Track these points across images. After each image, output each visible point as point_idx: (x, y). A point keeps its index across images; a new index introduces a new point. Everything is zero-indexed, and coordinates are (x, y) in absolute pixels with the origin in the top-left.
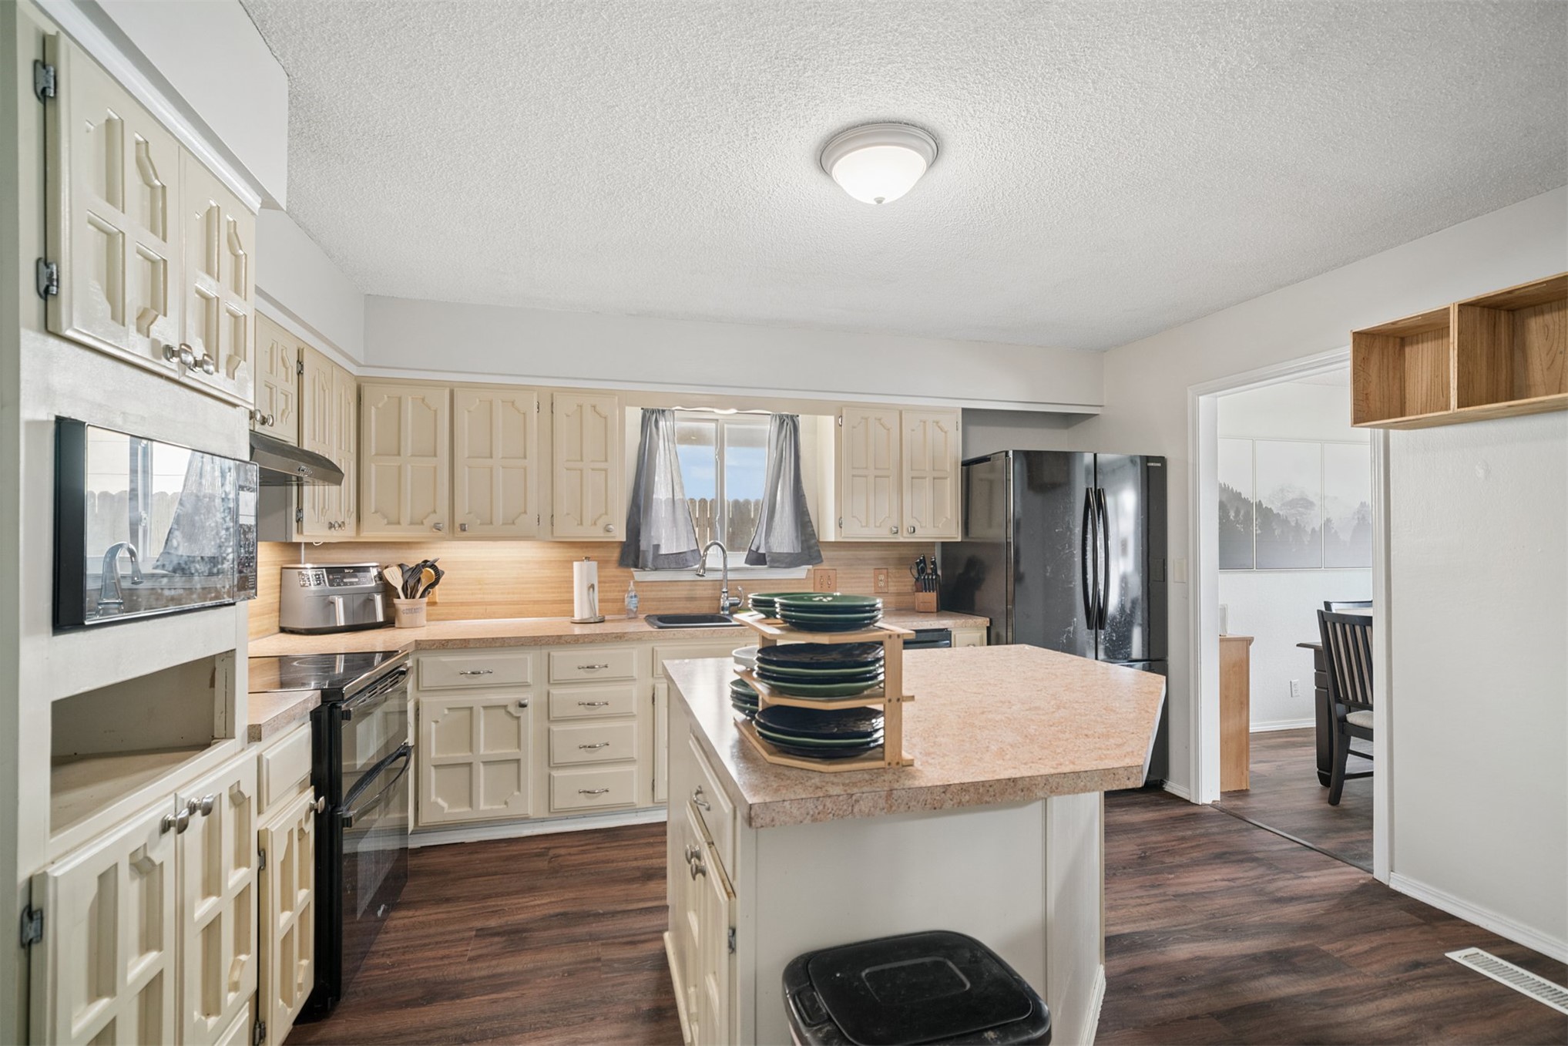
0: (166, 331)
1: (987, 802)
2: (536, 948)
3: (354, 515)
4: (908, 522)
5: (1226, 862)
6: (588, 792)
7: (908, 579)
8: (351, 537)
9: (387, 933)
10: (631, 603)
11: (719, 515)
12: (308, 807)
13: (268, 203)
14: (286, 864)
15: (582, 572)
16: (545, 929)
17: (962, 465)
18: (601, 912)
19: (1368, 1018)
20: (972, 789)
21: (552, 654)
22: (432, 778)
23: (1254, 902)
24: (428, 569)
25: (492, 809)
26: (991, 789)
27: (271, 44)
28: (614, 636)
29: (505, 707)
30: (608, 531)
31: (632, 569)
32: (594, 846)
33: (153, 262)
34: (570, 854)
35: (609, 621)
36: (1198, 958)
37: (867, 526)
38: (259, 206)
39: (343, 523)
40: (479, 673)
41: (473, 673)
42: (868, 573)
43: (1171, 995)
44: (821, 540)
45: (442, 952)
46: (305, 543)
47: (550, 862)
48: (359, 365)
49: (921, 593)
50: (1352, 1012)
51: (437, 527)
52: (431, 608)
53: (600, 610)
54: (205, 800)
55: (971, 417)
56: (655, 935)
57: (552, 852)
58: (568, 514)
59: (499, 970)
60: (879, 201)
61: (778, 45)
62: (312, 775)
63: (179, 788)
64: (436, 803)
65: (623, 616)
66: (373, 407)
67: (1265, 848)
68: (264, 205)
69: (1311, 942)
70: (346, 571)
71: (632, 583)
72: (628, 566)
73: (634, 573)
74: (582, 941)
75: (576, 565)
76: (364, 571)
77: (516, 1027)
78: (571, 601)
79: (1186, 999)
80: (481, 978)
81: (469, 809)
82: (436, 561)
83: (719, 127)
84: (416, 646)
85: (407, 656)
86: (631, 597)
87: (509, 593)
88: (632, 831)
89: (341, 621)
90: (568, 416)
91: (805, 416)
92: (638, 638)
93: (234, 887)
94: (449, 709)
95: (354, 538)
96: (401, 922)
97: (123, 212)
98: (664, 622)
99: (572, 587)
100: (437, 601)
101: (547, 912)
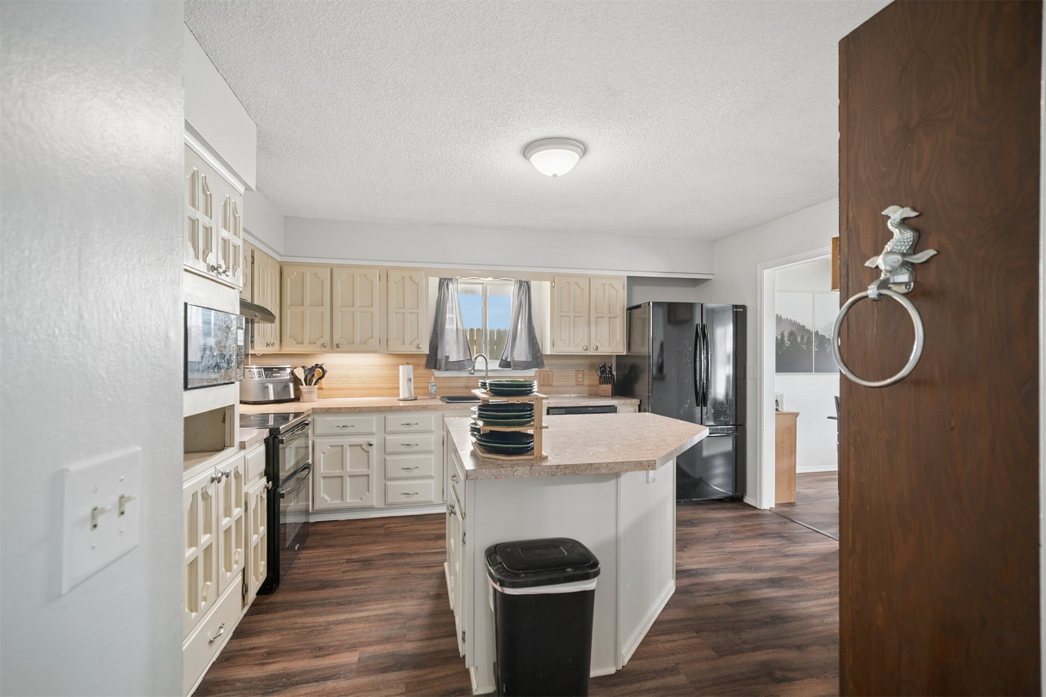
0: (212, 259)
1: (578, 474)
2: (376, 568)
3: (279, 339)
4: (594, 343)
5: (764, 538)
6: (407, 494)
7: (595, 377)
8: (276, 351)
9: (299, 560)
10: (433, 390)
11: (484, 339)
12: (264, 486)
13: (248, 188)
14: (255, 510)
15: (404, 371)
16: (382, 560)
17: (627, 309)
18: (412, 553)
19: (810, 607)
20: (570, 468)
21: (387, 416)
22: (321, 484)
23: (772, 557)
24: (318, 369)
25: (353, 502)
26: (580, 468)
27: (250, 114)
28: (421, 407)
29: (361, 445)
30: (419, 348)
31: (433, 370)
32: (410, 523)
33: (207, 229)
34: (396, 527)
35: (420, 399)
36: (729, 580)
37: (569, 346)
38: (244, 191)
39: (274, 343)
40: (347, 426)
41: (343, 426)
42: (572, 373)
43: (708, 595)
44: (543, 354)
45: (328, 569)
46: (251, 354)
47: (385, 530)
48: (281, 255)
49: (602, 385)
50: (803, 604)
51: (323, 346)
52: (320, 391)
53: (414, 393)
54: (227, 471)
55: (633, 281)
56: (440, 564)
57: (386, 526)
58: (396, 338)
59: (358, 577)
60: (555, 176)
61: (494, 109)
62: (265, 471)
63: (216, 465)
64: (324, 498)
65: (428, 397)
66: (289, 279)
67: (790, 531)
68: (246, 190)
69: (796, 574)
70: (274, 370)
71: (433, 378)
72: (430, 368)
73: (434, 372)
74: (401, 565)
75: (401, 367)
76: (284, 370)
77: (367, 599)
78: (398, 388)
79: (716, 597)
80: (349, 580)
81: (341, 501)
82: (322, 365)
83: (470, 141)
84: (313, 411)
85: (309, 415)
86: (432, 386)
87: (363, 383)
88: (432, 517)
89: (272, 398)
90: (396, 282)
91: (534, 282)
92: (435, 408)
93: (236, 515)
94: (331, 446)
95: (279, 351)
96: (307, 555)
97: (198, 210)
98: (450, 400)
99: (399, 380)
100: (323, 387)
101: (383, 552)
